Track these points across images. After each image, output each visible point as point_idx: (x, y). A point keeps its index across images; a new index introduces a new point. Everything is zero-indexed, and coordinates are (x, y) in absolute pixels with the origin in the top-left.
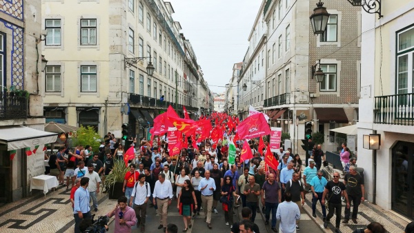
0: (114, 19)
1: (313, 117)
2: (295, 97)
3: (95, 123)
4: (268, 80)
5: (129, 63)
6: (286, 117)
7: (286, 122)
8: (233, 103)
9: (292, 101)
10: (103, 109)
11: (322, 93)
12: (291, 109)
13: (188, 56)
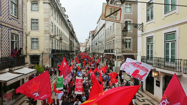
0: (46, 20)
1: (123, 58)
2: (117, 51)
3: (38, 62)
4: (106, 42)
5: (52, 37)
6: (113, 58)
7: (113, 60)
8: (89, 48)
9: (116, 52)
10: (41, 56)
11: (126, 49)
12: (115, 55)
13: (71, 29)
